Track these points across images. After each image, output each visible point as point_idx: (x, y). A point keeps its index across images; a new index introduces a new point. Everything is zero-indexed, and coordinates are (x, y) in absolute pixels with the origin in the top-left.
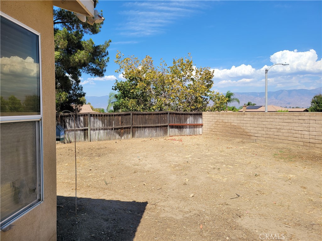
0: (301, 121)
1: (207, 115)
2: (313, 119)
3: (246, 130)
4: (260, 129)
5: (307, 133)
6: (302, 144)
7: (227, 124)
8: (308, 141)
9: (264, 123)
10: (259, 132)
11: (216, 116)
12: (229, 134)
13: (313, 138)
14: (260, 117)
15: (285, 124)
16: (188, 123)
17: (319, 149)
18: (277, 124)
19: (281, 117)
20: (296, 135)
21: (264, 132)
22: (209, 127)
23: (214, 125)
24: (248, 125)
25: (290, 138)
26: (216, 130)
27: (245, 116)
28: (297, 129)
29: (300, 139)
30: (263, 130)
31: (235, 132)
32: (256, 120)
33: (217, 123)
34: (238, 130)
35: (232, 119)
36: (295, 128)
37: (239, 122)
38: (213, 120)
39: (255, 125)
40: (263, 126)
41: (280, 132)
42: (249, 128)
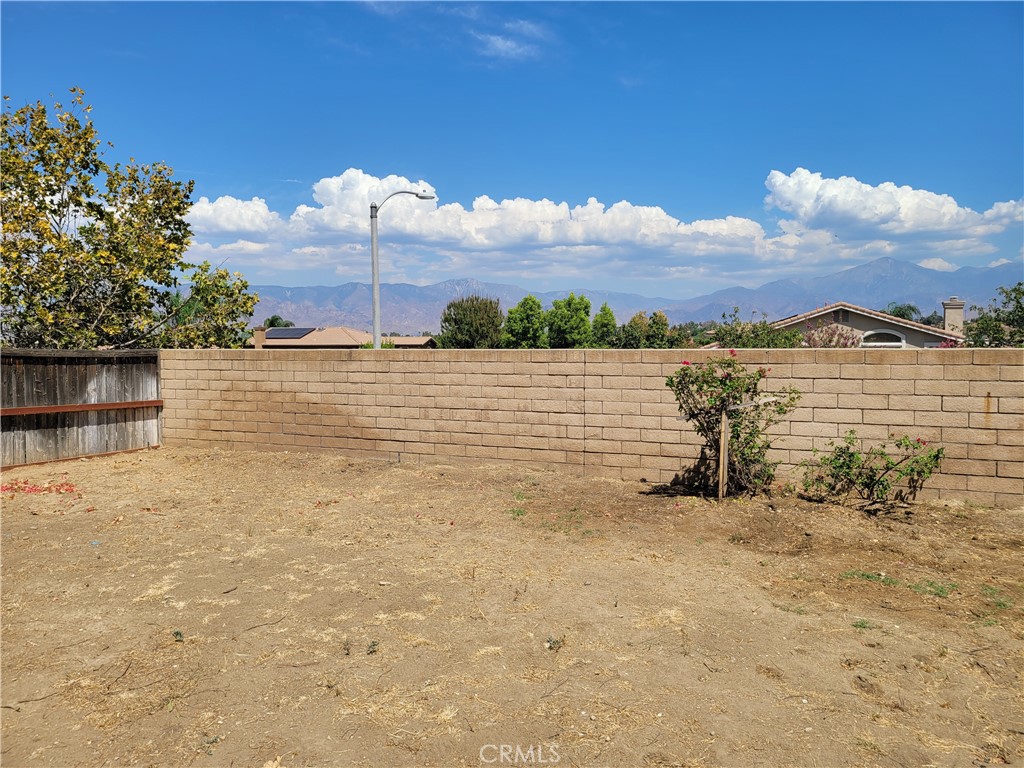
0: (558, 381)
1: (181, 365)
2: (595, 371)
3: (362, 420)
4: (416, 412)
5: (576, 419)
6: (560, 456)
7: (278, 398)
8: (580, 445)
9: (429, 390)
10: (412, 424)
11: (225, 365)
12: (290, 439)
13: (595, 437)
14: (413, 367)
15: (504, 392)
16: (93, 400)
17: (615, 472)
18: (476, 391)
19: (488, 367)
20: (540, 429)
21: (427, 425)
22: (192, 413)
23: (218, 405)
24: (366, 399)
25: (521, 441)
26: (229, 425)
27: (354, 366)
28: (544, 409)
29: (555, 442)
30: (426, 417)
31: (313, 429)
32: (398, 378)
33: (231, 396)
34: (326, 420)
35: (299, 376)
36: (539, 405)
37: (329, 387)
38: (214, 384)
39: (395, 400)
40: (424, 401)
41: (487, 420)
42: (371, 411)
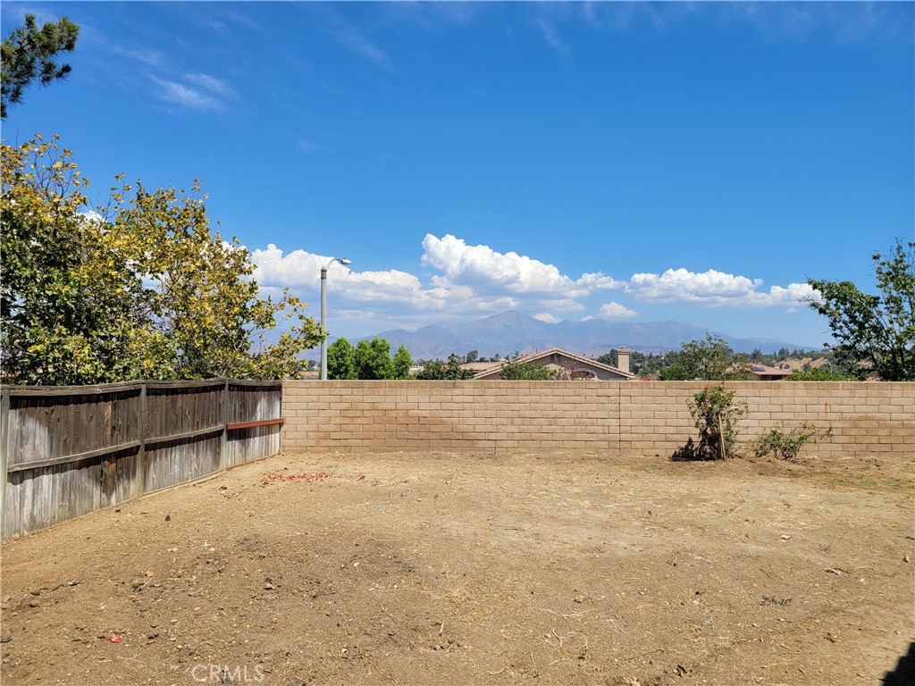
0: (603, 399)
1: (303, 391)
2: (626, 393)
3: (461, 427)
4: (505, 421)
5: (615, 422)
6: (605, 444)
7: (393, 414)
8: (617, 437)
9: (514, 406)
10: (502, 428)
11: (344, 391)
12: (403, 442)
13: (626, 432)
14: (503, 392)
15: (568, 407)
16: (258, 419)
17: (639, 452)
18: (548, 406)
19: (556, 392)
20: (592, 429)
21: (514, 429)
22: (314, 427)
23: (338, 420)
24: (466, 413)
25: (579, 437)
26: (348, 435)
27: (457, 391)
28: (594, 416)
29: (601, 436)
30: (512, 424)
31: (423, 435)
32: (491, 399)
33: (350, 414)
34: (434, 428)
35: (411, 399)
36: (590, 414)
37: (437, 406)
38: (334, 406)
39: (488, 413)
40: (510, 414)
41: (556, 424)
42: (471, 421)
